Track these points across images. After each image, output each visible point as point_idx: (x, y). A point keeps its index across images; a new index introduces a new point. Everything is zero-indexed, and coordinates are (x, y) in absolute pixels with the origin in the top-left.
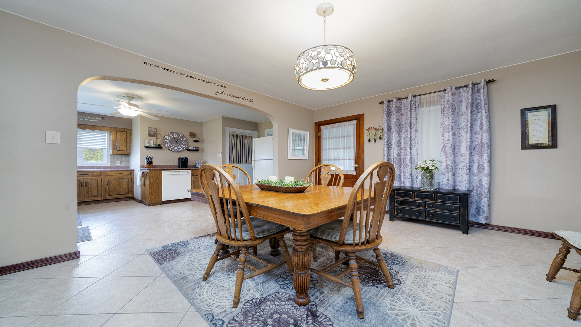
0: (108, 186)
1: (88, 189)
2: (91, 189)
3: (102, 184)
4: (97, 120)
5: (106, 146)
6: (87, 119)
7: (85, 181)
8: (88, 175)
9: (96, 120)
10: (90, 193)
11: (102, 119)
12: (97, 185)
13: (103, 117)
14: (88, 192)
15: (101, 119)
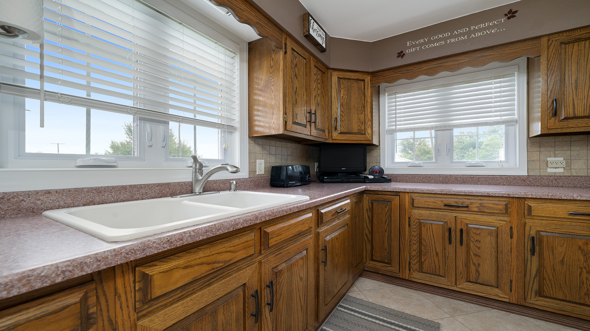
0: (535, 258)
1: (468, 253)
2: (476, 255)
3: (514, 246)
4: (494, 26)
5: (514, 114)
6: (463, 34)
7: (459, 227)
8: (467, 207)
9: (489, 28)
10: (473, 268)
11: (509, 18)
12: (494, 245)
13: (510, 12)
14: (467, 265)
15: (506, 18)
